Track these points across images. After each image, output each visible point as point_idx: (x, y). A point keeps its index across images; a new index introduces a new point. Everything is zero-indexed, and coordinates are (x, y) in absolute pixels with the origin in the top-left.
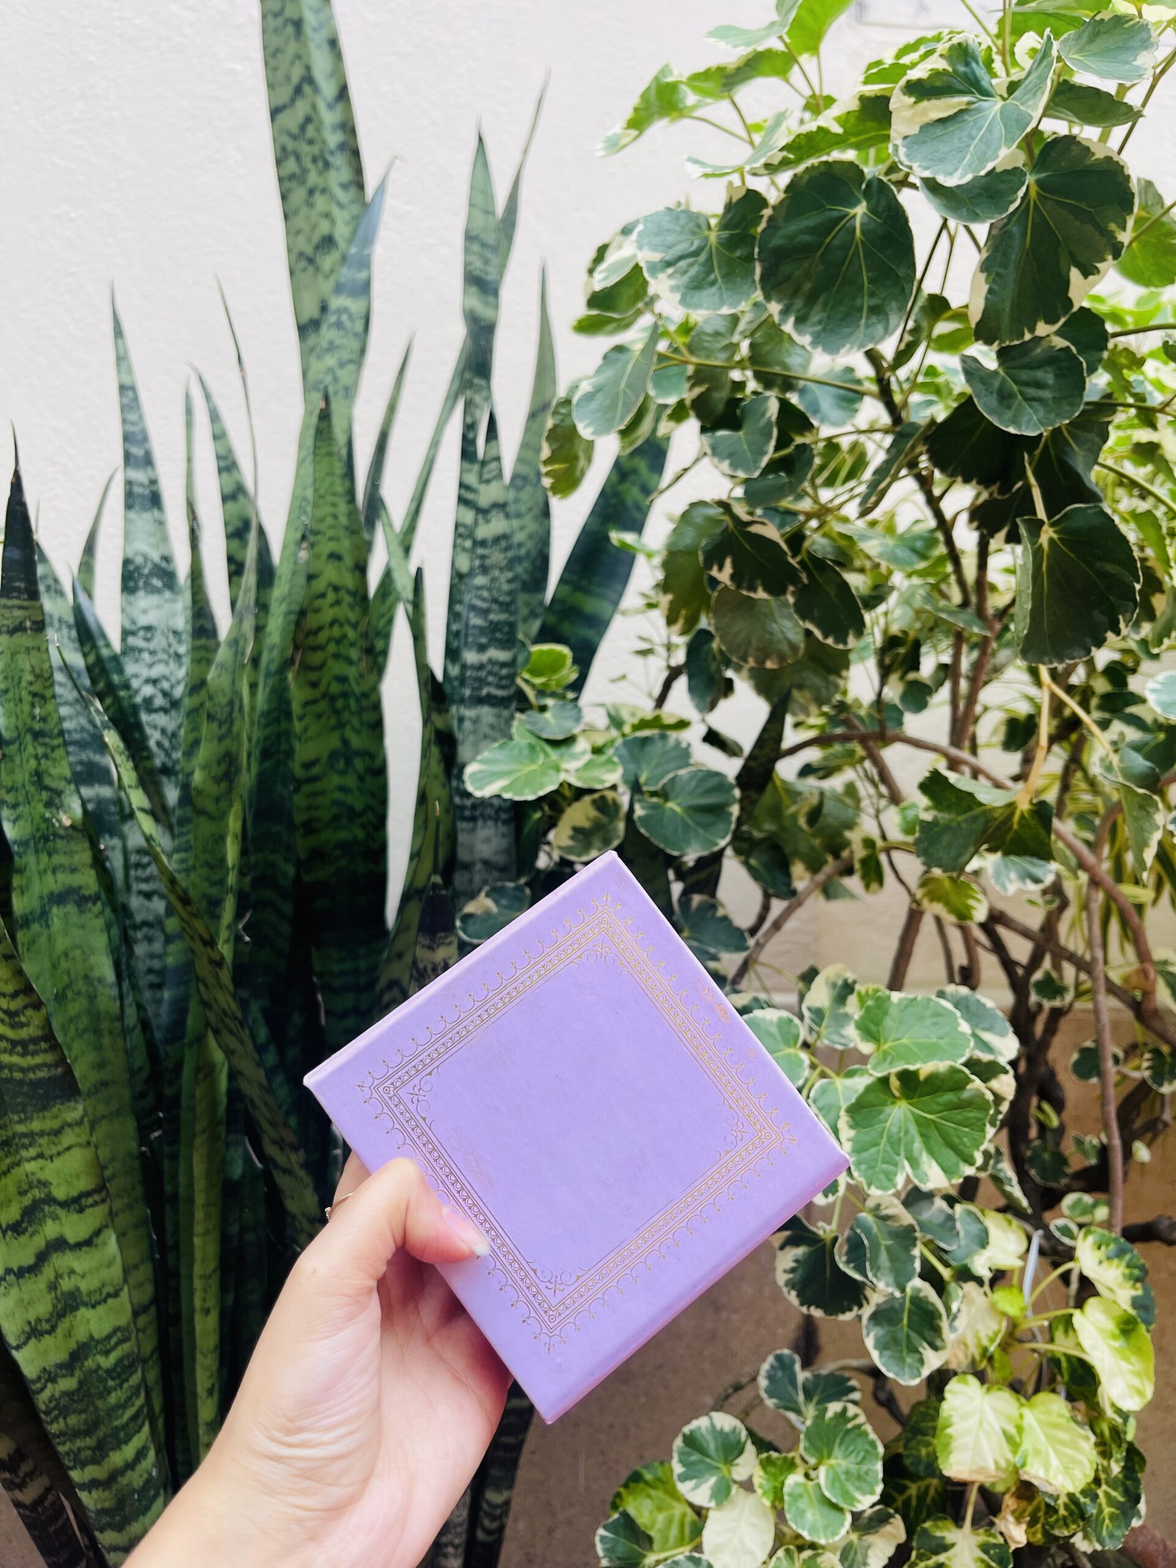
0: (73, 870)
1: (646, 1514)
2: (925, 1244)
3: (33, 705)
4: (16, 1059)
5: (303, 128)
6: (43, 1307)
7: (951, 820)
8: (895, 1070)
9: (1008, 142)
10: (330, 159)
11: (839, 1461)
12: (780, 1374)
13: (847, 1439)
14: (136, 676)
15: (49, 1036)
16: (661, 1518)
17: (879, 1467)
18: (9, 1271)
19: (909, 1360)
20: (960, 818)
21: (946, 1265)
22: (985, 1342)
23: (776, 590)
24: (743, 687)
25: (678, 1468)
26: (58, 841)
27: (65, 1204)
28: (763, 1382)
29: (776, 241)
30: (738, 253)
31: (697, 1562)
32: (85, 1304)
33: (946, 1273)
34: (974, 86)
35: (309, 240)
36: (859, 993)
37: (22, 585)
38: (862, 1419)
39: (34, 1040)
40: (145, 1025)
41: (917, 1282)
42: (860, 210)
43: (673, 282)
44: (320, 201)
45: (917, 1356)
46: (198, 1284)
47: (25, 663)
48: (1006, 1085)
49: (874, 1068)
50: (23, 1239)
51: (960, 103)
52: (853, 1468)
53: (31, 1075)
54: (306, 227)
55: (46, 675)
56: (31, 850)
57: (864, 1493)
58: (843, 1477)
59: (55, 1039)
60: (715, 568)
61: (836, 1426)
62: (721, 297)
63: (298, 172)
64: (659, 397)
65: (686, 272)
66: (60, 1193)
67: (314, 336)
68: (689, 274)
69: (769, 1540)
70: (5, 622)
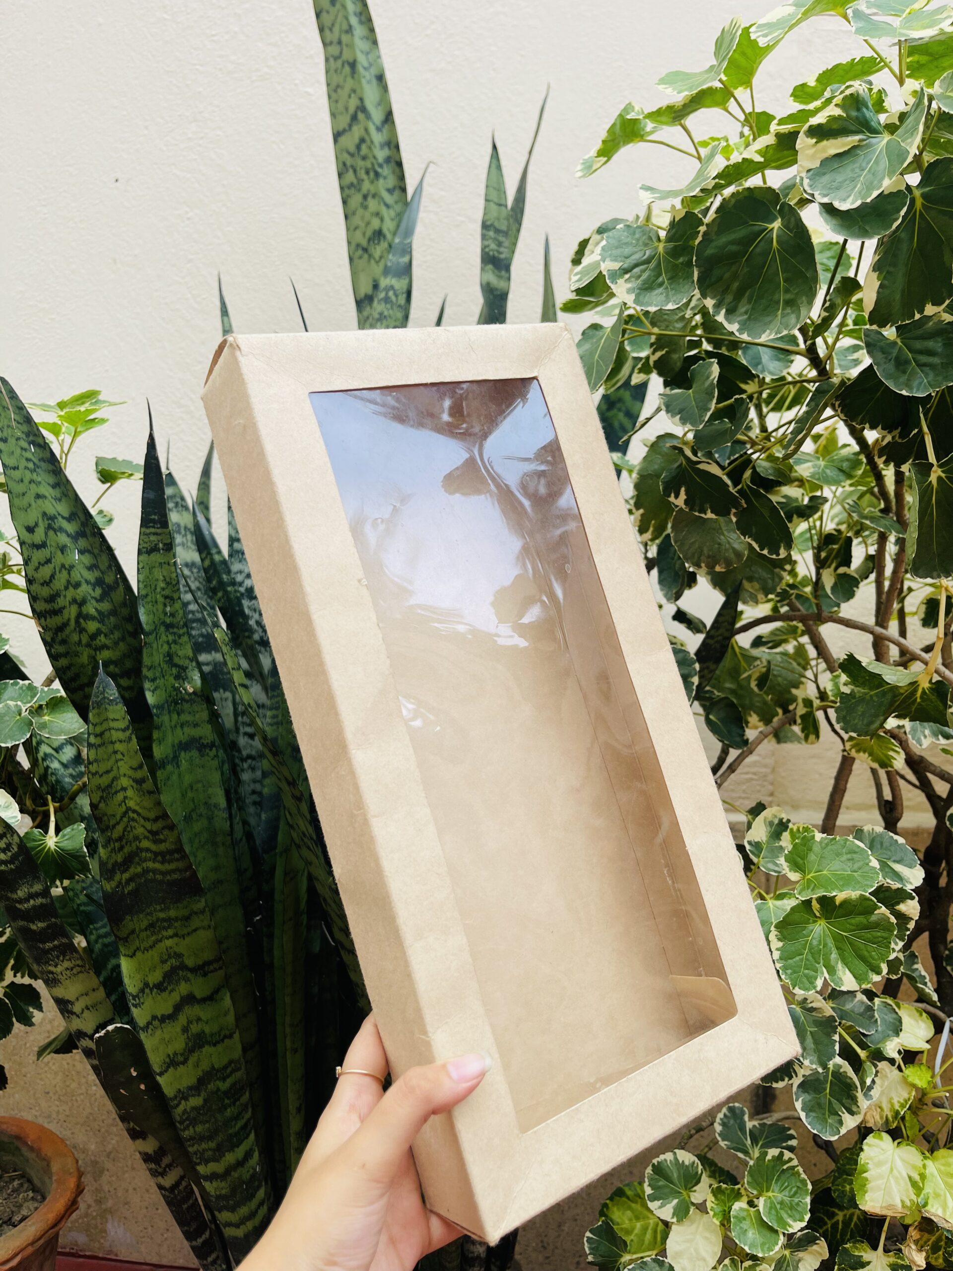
0: (196, 725)
1: (627, 1222)
2: (847, 1029)
3: (165, 605)
4: (157, 866)
5: (358, 147)
6: (179, 1045)
7: (866, 694)
8: (814, 896)
9: (891, 174)
10: (379, 170)
11: (775, 1194)
12: (732, 1122)
13: (783, 1177)
14: (241, 572)
15: (180, 850)
16: (639, 1225)
17: (808, 1200)
18: (154, 1018)
19: (830, 1121)
20: (872, 693)
21: (863, 1046)
22: (897, 1107)
23: (722, 512)
24: (703, 582)
25: (648, 1191)
26: (184, 703)
27: (193, 970)
28: (718, 1128)
29: (710, 251)
30: (681, 260)
31: (661, 1264)
32: (209, 1043)
33: (863, 1054)
34: (866, 127)
35: (364, 234)
36: (792, 830)
37: (156, 518)
38: (795, 1162)
39: (170, 852)
40: (249, 836)
41: (838, 1060)
42: (777, 225)
43: (629, 285)
44: (372, 204)
45: (838, 1118)
46: (288, 1030)
47: (158, 574)
48: (912, 908)
49: (799, 894)
50: (165, 995)
51: (853, 141)
52: (787, 1199)
53: (168, 877)
54: (362, 225)
55: (174, 583)
56: (166, 712)
57: (795, 1221)
58: (778, 1206)
59: (184, 851)
60: (673, 495)
61: (774, 1167)
62: (667, 296)
63: (355, 182)
64: (633, 351)
65: (639, 276)
66: (190, 962)
67: (368, 309)
68: (642, 278)
69: (718, 1250)
70: (145, 545)
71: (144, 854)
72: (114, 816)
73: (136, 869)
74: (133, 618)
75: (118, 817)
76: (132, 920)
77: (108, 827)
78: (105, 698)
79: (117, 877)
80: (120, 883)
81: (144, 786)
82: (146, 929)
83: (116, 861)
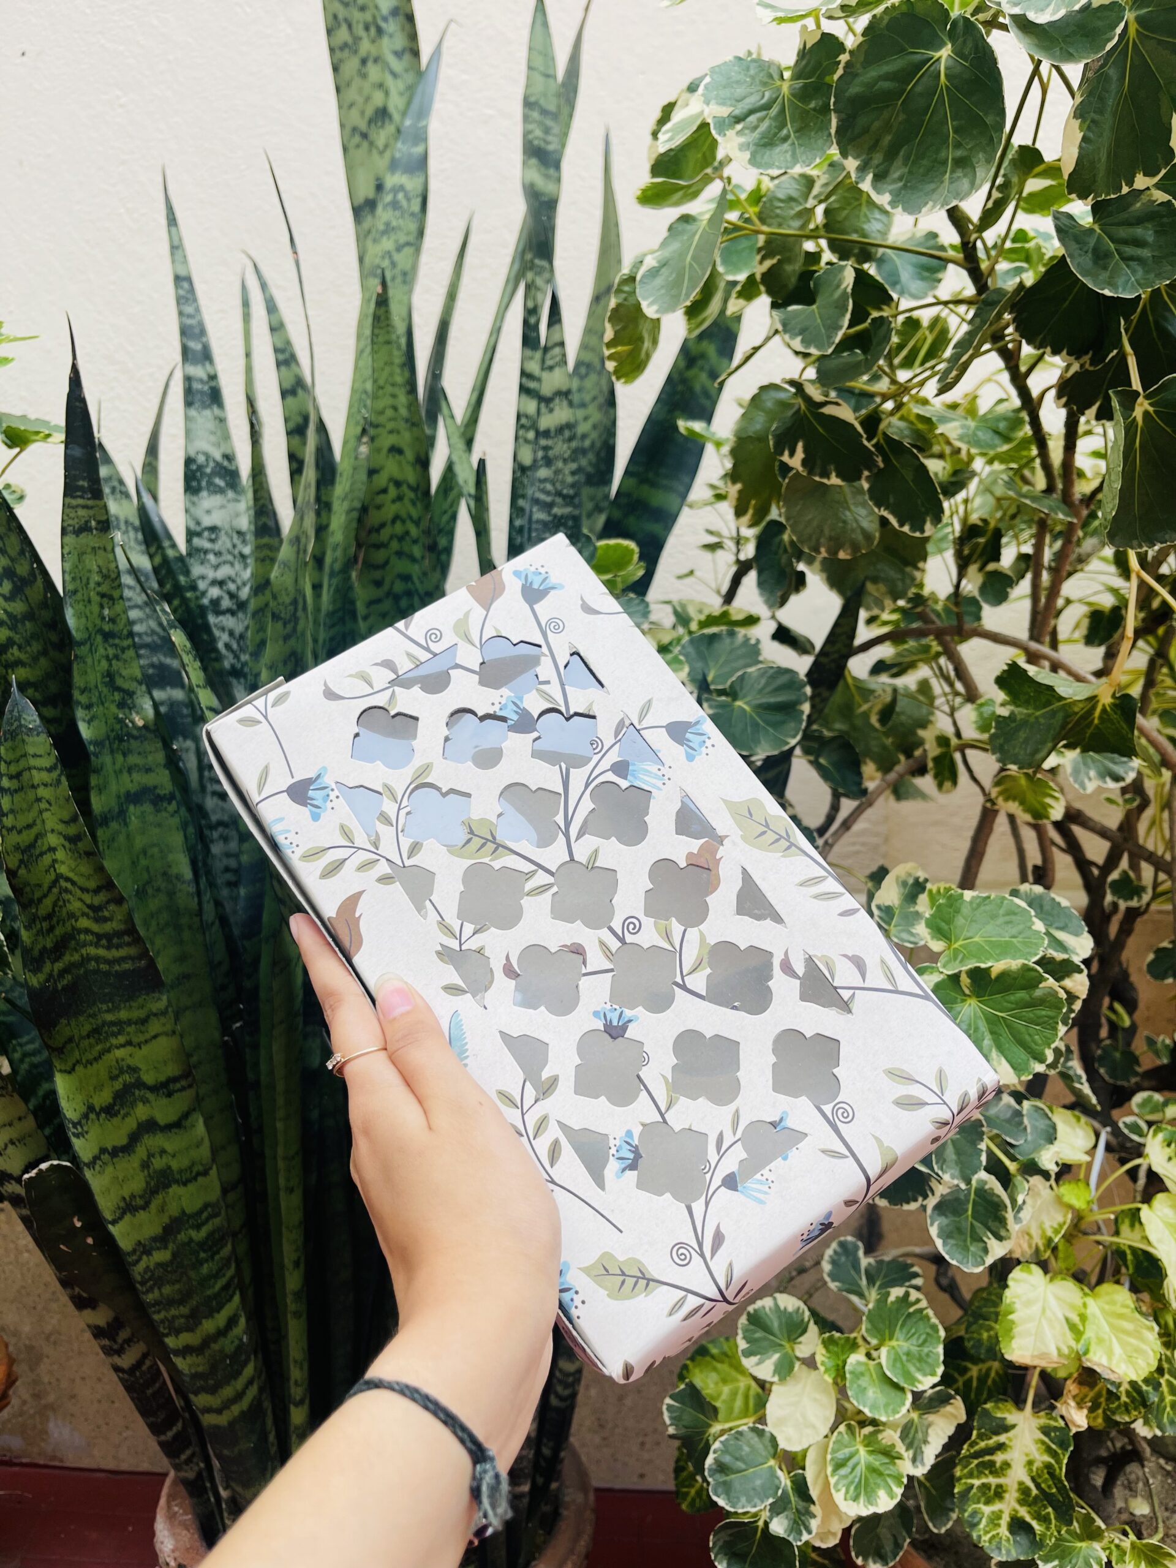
0: (148, 770)
1: (712, 1386)
2: (991, 1139)
3: (102, 607)
4: (101, 952)
6: (137, 1184)
7: (1029, 715)
8: (964, 968)
10: (383, 25)
11: (900, 1343)
12: (843, 1259)
13: (909, 1323)
14: (203, 577)
15: (131, 930)
16: (726, 1390)
17: (940, 1349)
18: (103, 1150)
19: (972, 1249)
20: (1038, 713)
21: (1013, 1159)
22: (1050, 1233)
23: (850, 475)
24: (815, 580)
25: (742, 1344)
26: (132, 741)
27: (154, 1089)
28: (826, 1266)
29: (853, 90)
30: (813, 105)
31: (760, 1433)
32: (177, 1182)
33: (1012, 1167)
35: (363, 113)
36: (930, 891)
37: (86, 484)
38: (924, 1304)
39: (118, 934)
40: (223, 920)
41: (983, 1175)
42: (945, 53)
43: (742, 140)
44: (373, 71)
45: (982, 1245)
46: (281, 1164)
47: (92, 563)
48: (1079, 984)
49: (944, 966)
50: (116, 1121)
52: (914, 1349)
53: (117, 968)
54: (360, 100)
55: (113, 576)
56: (106, 751)
57: (925, 1375)
58: (904, 1358)
59: (137, 932)
60: (786, 453)
61: (898, 1310)
62: (794, 155)
63: (350, 40)
64: (727, 272)
65: (756, 128)
66: (149, 1078)
67: (369, 218)
68: (759, 130)
69: (831, 1415)
70: (71, 522)
71: (82, 937)
72: (39, 886)
73: (74, 957)
74: (58, 623)
75: (46, 886)
76: (69, 1024)
77: (31, 902)
78: (21, 726)
79: (47, 967)
80: (51, 975)
81: (80, 844)
82: (88, 1036)
83: (44, 947)
